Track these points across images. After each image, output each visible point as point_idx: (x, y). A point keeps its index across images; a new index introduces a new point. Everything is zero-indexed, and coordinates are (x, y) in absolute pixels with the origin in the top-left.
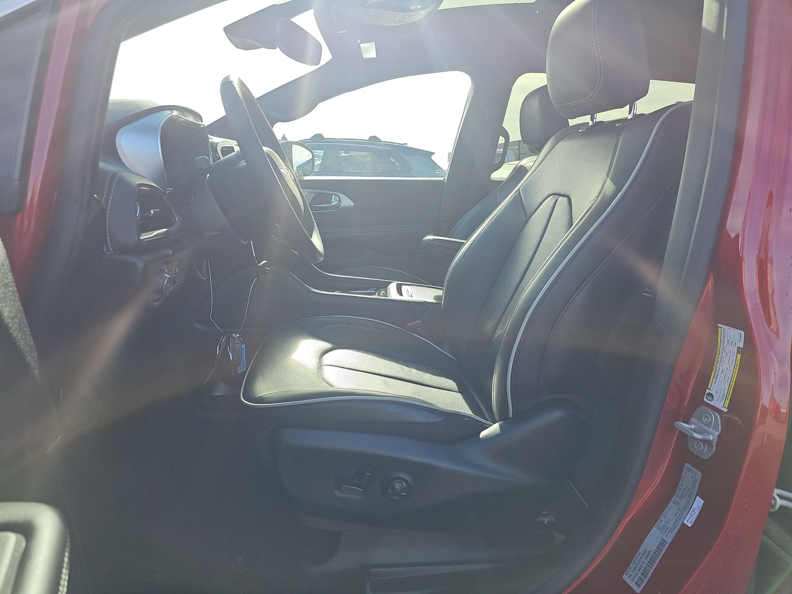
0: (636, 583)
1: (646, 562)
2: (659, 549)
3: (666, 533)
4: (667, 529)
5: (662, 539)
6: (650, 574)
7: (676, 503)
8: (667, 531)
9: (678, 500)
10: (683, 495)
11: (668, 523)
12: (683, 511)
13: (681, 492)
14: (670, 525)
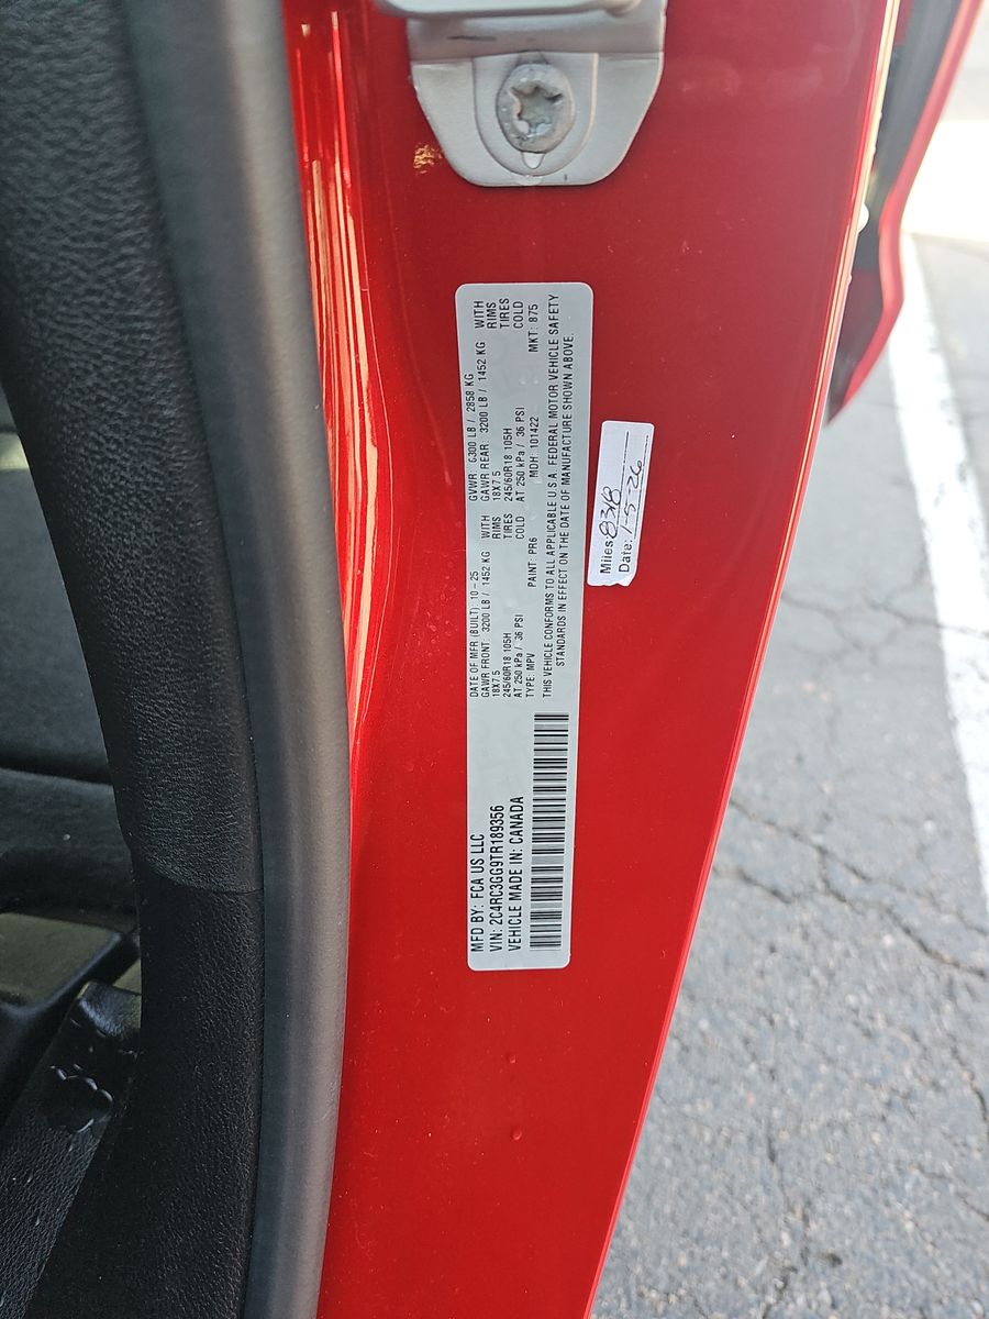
0: (533, 945)
1: (528, 845)
2: (546, 765)
3: (538, 687)
4: (530, 667)
5: (539, 717)
6: (568, 876)
7: (499, 528)
8: (538, 674)
9: (498, 508)
10: (514, 470)
11: (519, 635)
12: (558, 540)
13: (496, 463)
14: (534, 641)
